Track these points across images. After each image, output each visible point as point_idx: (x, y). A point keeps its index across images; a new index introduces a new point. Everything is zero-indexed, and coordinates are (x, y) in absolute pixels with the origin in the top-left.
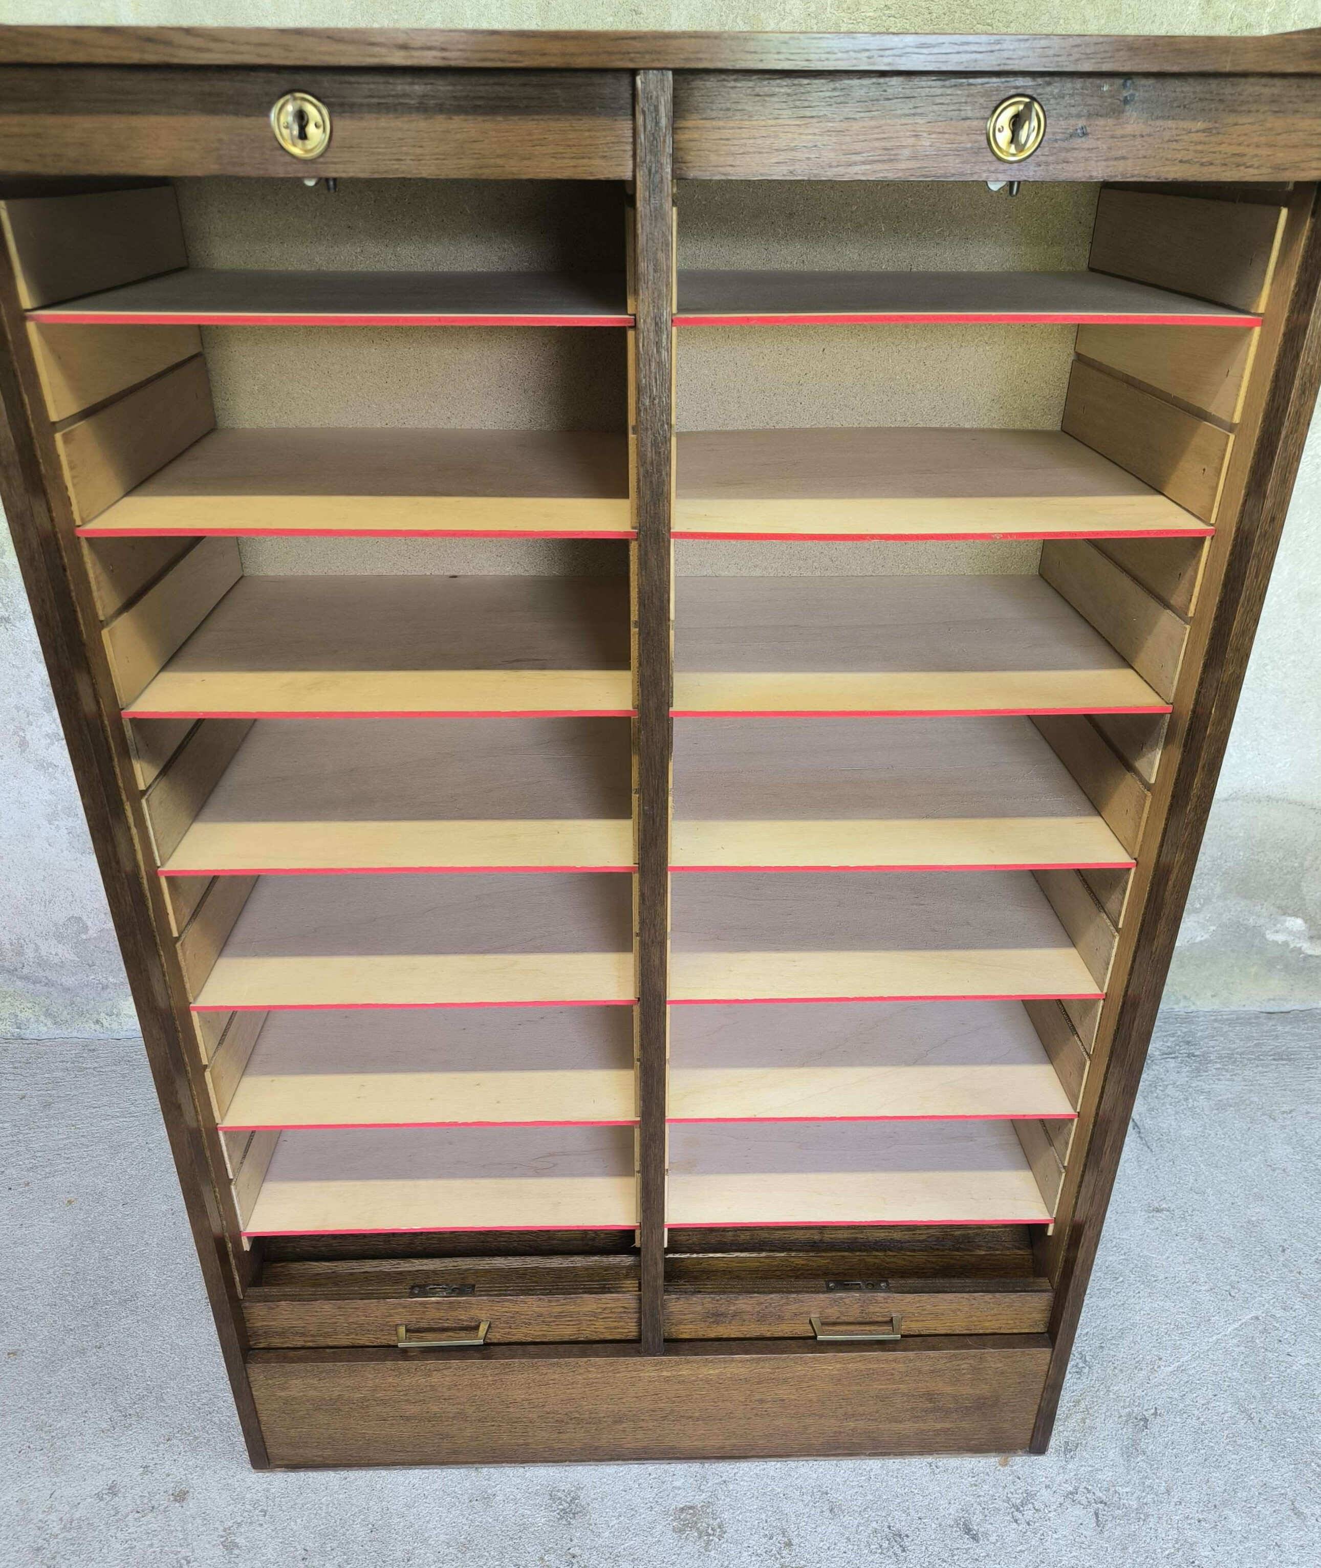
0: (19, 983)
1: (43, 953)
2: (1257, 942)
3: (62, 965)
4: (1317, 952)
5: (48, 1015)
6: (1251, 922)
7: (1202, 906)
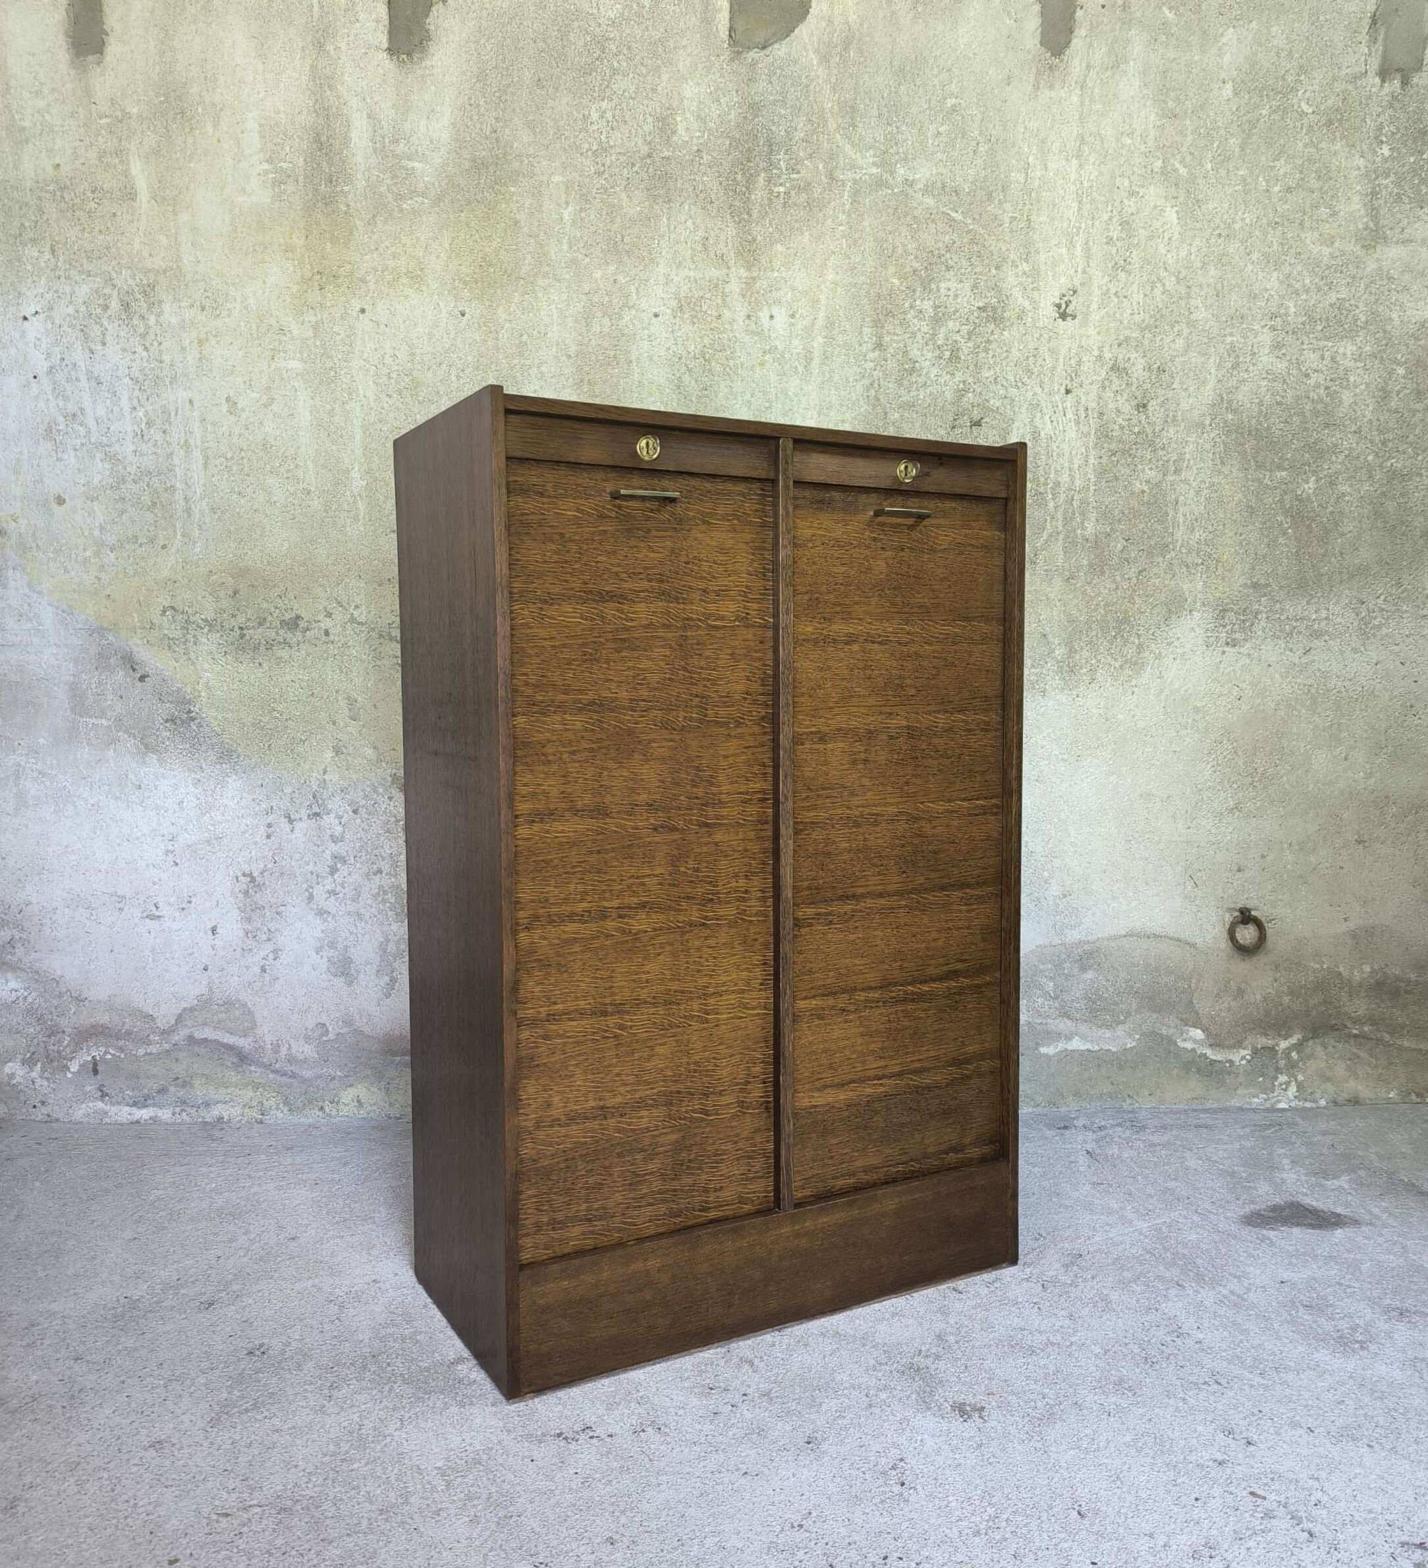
0: (271, 1076)
1: (294, 1051)
2: (1172, 1048)
3: (305, 1061)
4: (1219, 1057)
5: (286, 1103)
6: (1165, 1032)
7: (1126, 1018)
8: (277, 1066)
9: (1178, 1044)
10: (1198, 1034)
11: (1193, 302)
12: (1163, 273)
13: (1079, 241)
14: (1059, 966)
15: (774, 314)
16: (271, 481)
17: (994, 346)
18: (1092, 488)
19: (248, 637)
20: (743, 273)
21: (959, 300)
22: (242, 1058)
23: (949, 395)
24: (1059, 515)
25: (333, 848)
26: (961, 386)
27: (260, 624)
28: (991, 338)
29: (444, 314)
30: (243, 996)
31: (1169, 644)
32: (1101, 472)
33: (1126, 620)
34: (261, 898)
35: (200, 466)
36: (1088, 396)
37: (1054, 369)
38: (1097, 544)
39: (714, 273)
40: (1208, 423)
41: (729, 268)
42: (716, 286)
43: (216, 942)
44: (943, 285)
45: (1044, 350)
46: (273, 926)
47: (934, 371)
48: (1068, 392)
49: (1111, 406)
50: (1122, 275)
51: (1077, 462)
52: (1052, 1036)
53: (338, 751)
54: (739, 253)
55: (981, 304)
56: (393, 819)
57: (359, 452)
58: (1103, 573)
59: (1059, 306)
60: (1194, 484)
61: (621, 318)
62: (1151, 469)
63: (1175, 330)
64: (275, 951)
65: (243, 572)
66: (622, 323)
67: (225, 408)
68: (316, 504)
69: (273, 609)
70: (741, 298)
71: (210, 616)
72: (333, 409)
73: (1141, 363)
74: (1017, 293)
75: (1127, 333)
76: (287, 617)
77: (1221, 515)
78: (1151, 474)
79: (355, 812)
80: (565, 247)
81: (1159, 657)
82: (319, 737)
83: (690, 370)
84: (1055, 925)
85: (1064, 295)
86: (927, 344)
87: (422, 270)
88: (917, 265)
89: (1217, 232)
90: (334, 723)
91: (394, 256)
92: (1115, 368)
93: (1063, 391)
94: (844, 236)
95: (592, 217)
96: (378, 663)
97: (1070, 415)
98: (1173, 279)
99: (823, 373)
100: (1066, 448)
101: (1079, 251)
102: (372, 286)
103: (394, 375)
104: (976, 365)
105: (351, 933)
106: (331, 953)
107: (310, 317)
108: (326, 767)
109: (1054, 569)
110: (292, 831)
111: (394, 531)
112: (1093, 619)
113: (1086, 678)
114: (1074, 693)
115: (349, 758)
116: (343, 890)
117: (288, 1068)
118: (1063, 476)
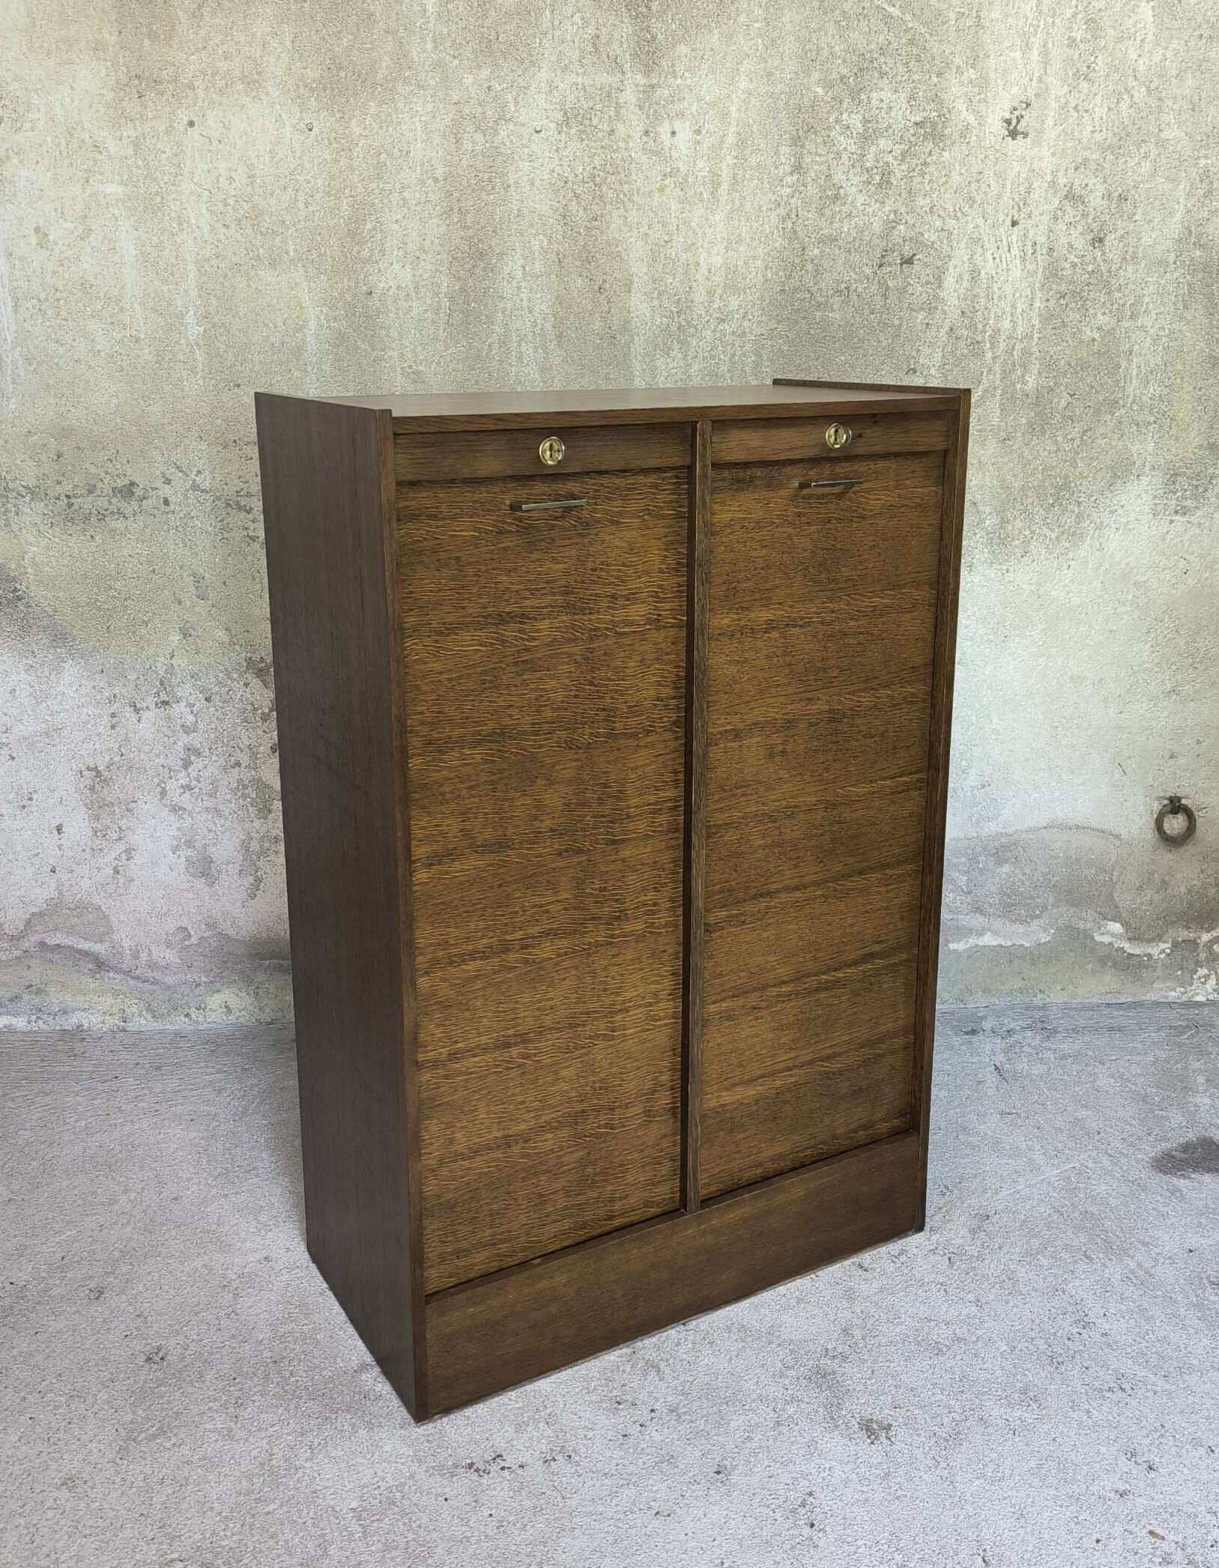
0: (132, 982)
1: (155, 957)
2: (1088, 942)
3: (167, 966)
4: (1137, 951)
5: (149, 1009)
6: (1081, 926)
7: (1041, 912)
8: (138, 972)
9: (1096, 938)
10: (1116, 927)
11: (1164, 117)
12: (1132, 83)
13: (1036, 41)
14: (973, 859)
15: (676, 130)
16: (93, 326)
17: (931, 169)
18: (1037, 336)
19: (76, 507)
20: (641, 79)
21: (893, 114)
22: (100, 965)
23: (877, 227)
24: (997, 369)
25: (184, 739)
26: (892, 217)
27: (90, 492)
28: (928, 160)
29: (288, 129)
30: (97, 900)
31: (1112, 512)
32: (1047, 318)
33: (1066, 486)
34: (108, 795)
35: (10, 309)
36: (1038, 229)
37: (999, 196)
38: (1040, 400)
39: (605, 79)
40: (1172, 261)
41: (623, 73)
42: (609, 95)
43: (63, 841)
44: (874, 95)
45: (989, 174)
46: (123, 823)
47: (861, 200)
48: (1014, 224)
49: (1064, 240)
50: (1084, 85)
51: (1020, 306)
52: (963, 932)
53: (185, 634)
54: (635, 55)
55: (918, 119)
56: (249, 707)
57: (194, 293)
58: (1043, 433)
59: (1008, 122)
60: (1152, 331)
61: (496, 133)
62: (1104, 314)
63: (1142, 151)
64: (128, 851)
65: (66, 432)
66: (498, 140)
67: (34, 241)
68: (147, 354)
69: (103, 475)
70: (637, 111)
71: (32, 483)
72: (162, 242)
73: (1101, 189)
74: (961, 105)
75: (1086, 154)
76: (120, 483)
77: (1180, 367)
78: (1102, 319)
79: (208, 699)
80: (429, 46)
81: (1099, 527)
82: (163, 618)
83: (577, 196)
84: (970, 818)
85: (1015, 109)
86: (853, 166)
87: (259, 73)
88: (844, 71)
89: (1197, 33)
90: (180, 603)
91: (226, 57)
92: (1071, 197)
93: (1008, 222)
94: (760, 35)
95: (461, 9)
96: (226, 535)
97: (1015, 251)
98: (1144, 89)
99: (733, 201)
100: (1008, 289)
101: (1035, 55)
102: (200, 93)
103: (231, 202)
104: (910, 192)
105: (210, 831)
106: (189, 852)
107: (129, 132)
108: (173, 651)
109: (989, 428)
110: (139, 721)
111: (239, 386)
112: (1030, 485)
113: (1019, 551)
114: (1005, 567)
115: (199, 641)
116: (199, 785)
117: (150, 974)
118: (1005, 322)
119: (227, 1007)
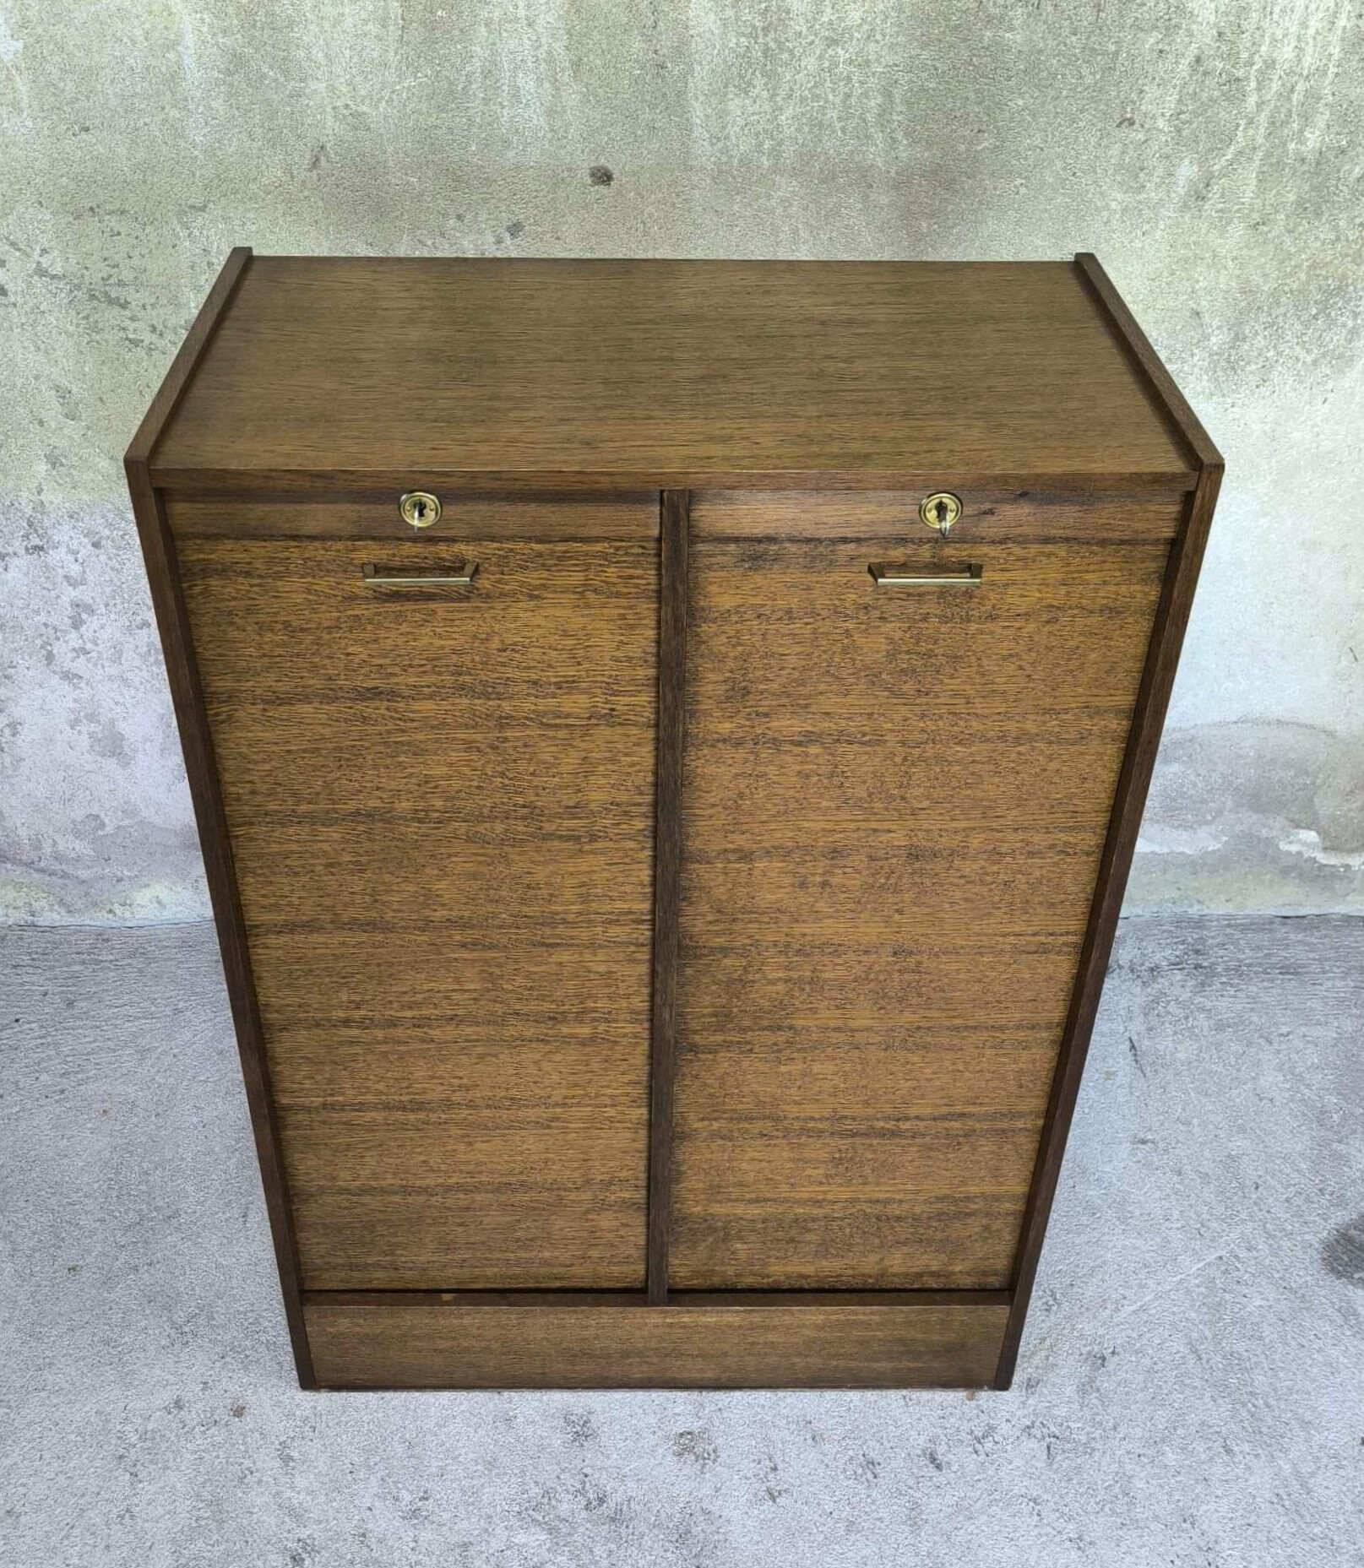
0: (36, 875)
1: (61, 848)
2: (1270, 851)
3: (78, 859)
4: (1333, 861)
5: (61, 902)
6: (1265, 834)
7: (1214, 818)
8: (42, 864)
9: (1281, 847)
10: (1311, 836)
18: (1332, 70)
24: (1263, 118)
25: (70, 594)
32: (1355, 44)
38: (1321, 167)
51: (1314, 24)
53: (54, 462)
58: (1319, 215)
79: (96, 545)
82: (21, 442)
90: (41, 423)
96: (95, 337)
105: (117, 703)
106: (93, 727)
108: (40, 484)
109: (1237, 207)
110: (6, 570)
111: (87, 130)
112: (1286, 288)
113: (1254, 380)
114: (1229, 401)
115: (75, 473)
116: (96, 648)
117: (57, 867)
118: (1285, 49)
119: (159, 902)
